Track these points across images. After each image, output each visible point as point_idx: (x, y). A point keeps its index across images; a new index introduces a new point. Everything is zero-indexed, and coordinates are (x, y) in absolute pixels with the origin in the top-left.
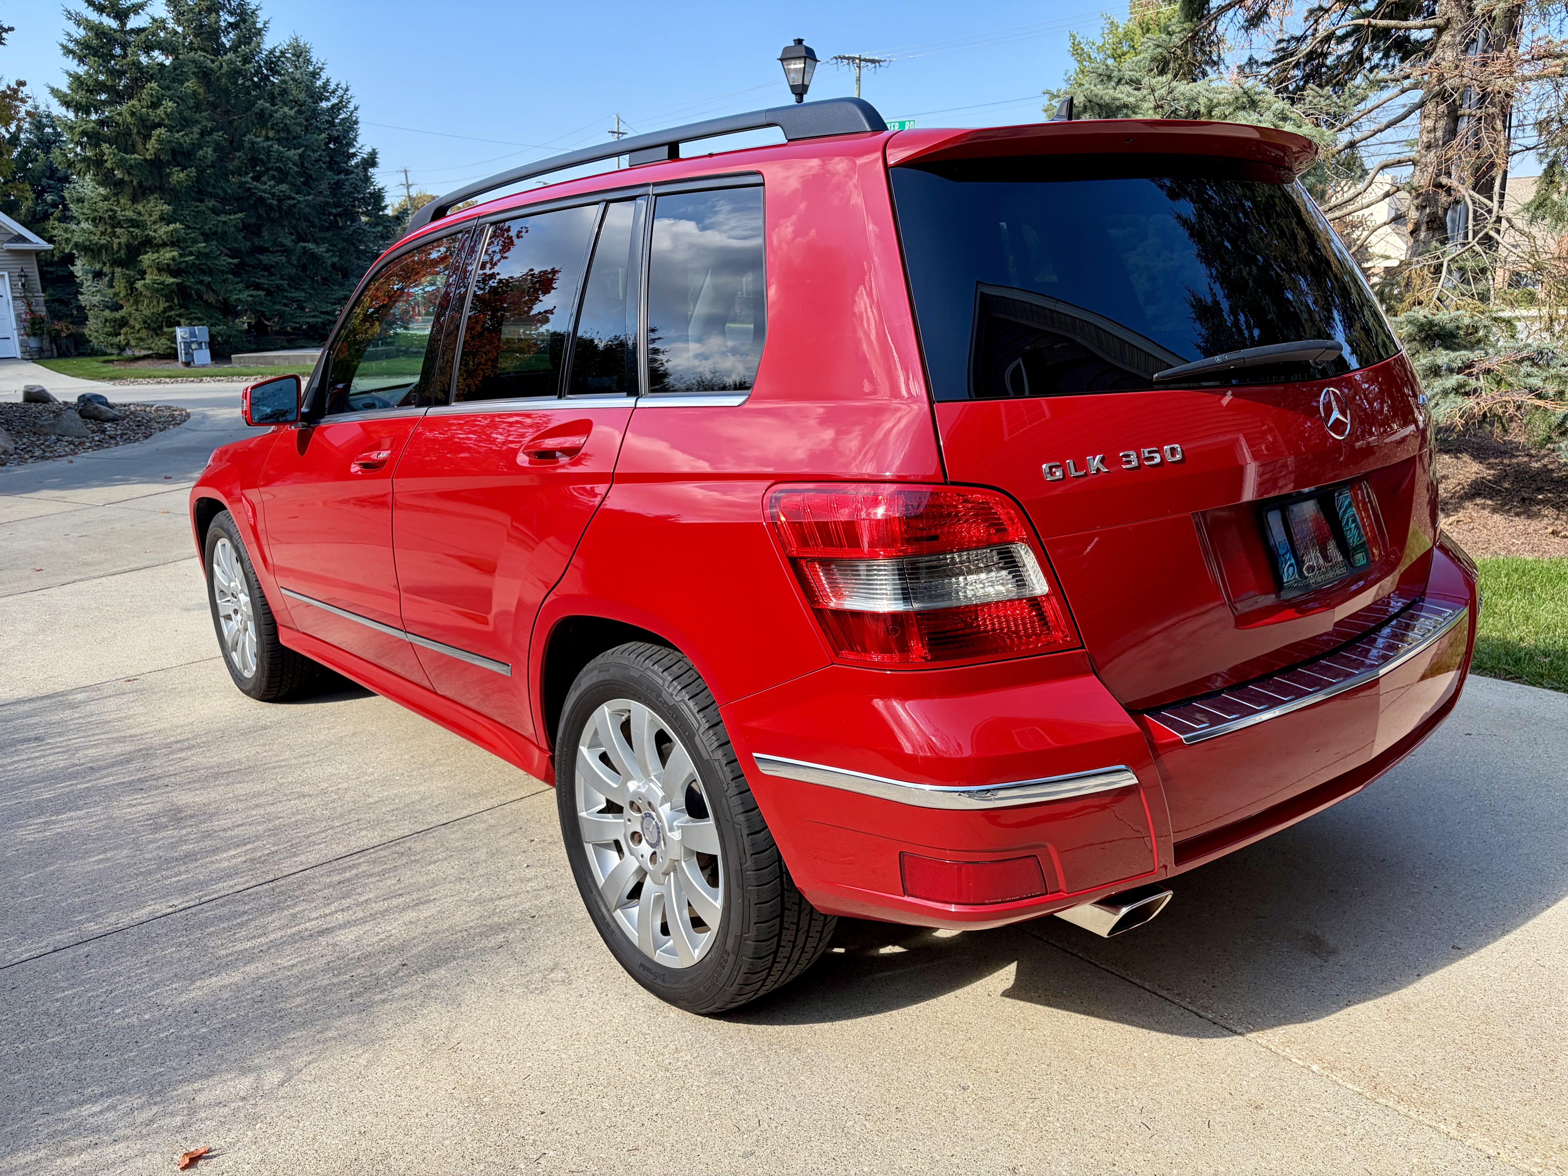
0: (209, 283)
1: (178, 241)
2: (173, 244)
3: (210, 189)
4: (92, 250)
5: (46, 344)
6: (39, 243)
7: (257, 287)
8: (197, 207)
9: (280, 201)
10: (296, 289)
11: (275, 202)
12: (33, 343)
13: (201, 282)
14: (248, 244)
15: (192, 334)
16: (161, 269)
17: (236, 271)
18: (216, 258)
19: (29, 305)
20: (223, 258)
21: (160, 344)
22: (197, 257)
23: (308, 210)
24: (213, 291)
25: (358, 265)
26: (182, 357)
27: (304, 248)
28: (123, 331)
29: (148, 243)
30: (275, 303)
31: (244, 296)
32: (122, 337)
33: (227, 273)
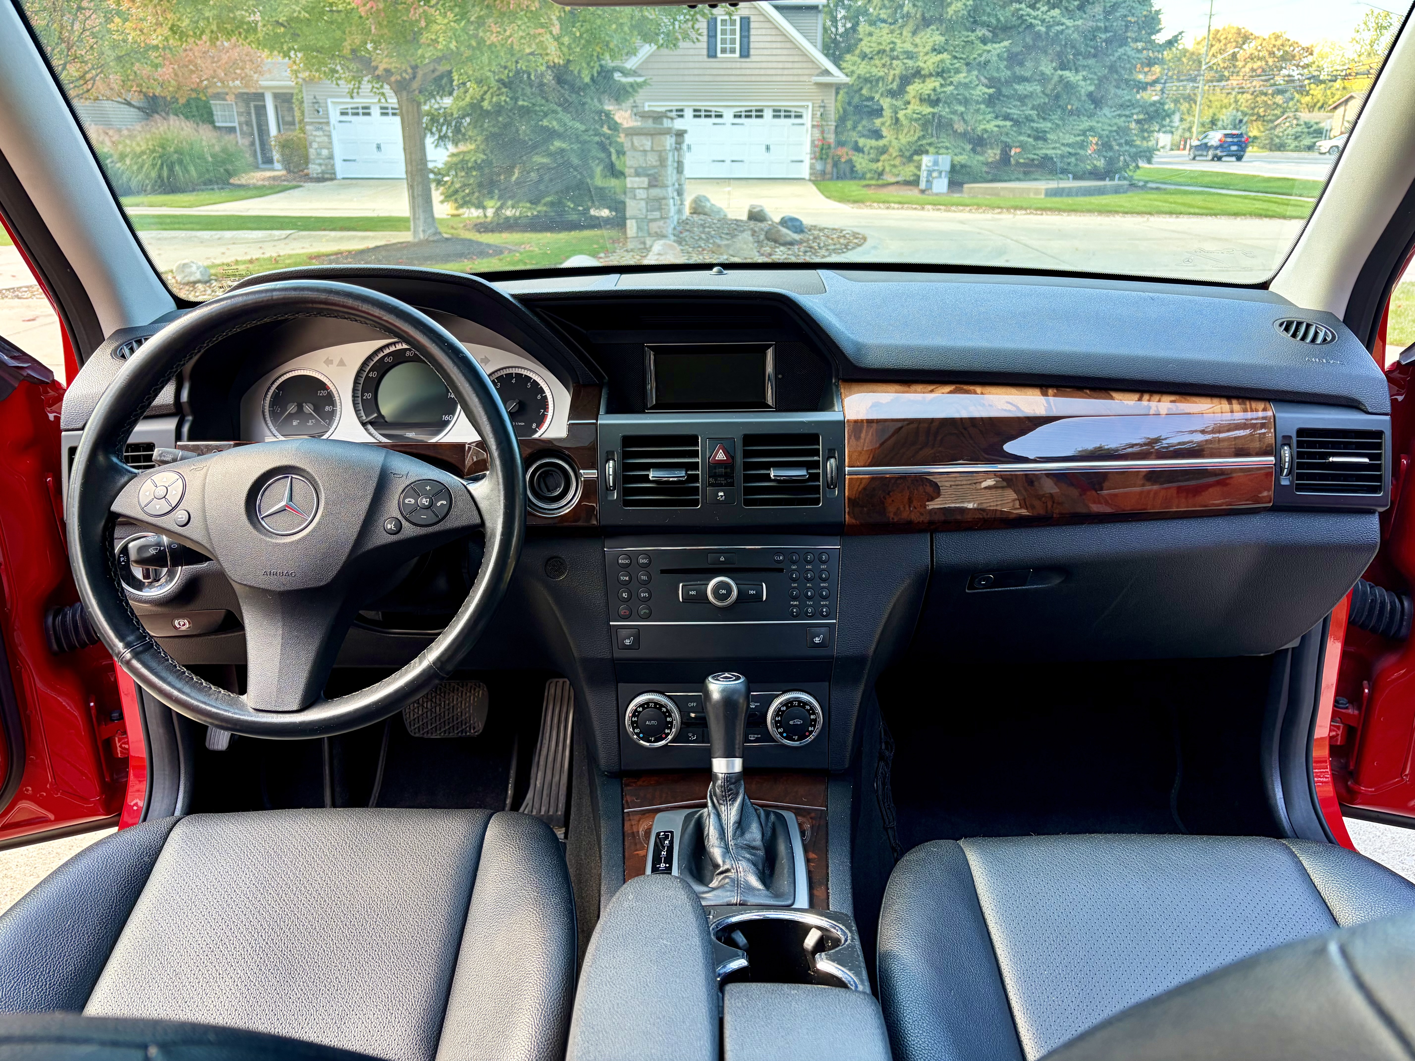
0: (962, 113)
1: (943, 71)
2: (938, 74)
3: (985, 18)
4: (871, 82)
5: (829, 168)
6: (839, 76)
7: (1007, 117)
8: (968, 36)
9: (1049, 28)
10: (1044, 119)
11: (1043, 29)
12: (819, 166)
13: (954, 112)
14: (1009, 73)
15: (936, 163)
16: (924, 100)
17: (990, 101)
18: (974, 88)
19: (823, 132)
20: (980, 87)
21: (907, 172)
22: (956, 88)
23: (1075, 36)
24: (964, 119)
25: (1116, 95)
26: (923, 185)
27: (1061, 76)
28: (882, 158)
29: (917, 74)
30: (1020, 134)
31: (991, 126)
32: (880, 164)
33: (980, 103)
